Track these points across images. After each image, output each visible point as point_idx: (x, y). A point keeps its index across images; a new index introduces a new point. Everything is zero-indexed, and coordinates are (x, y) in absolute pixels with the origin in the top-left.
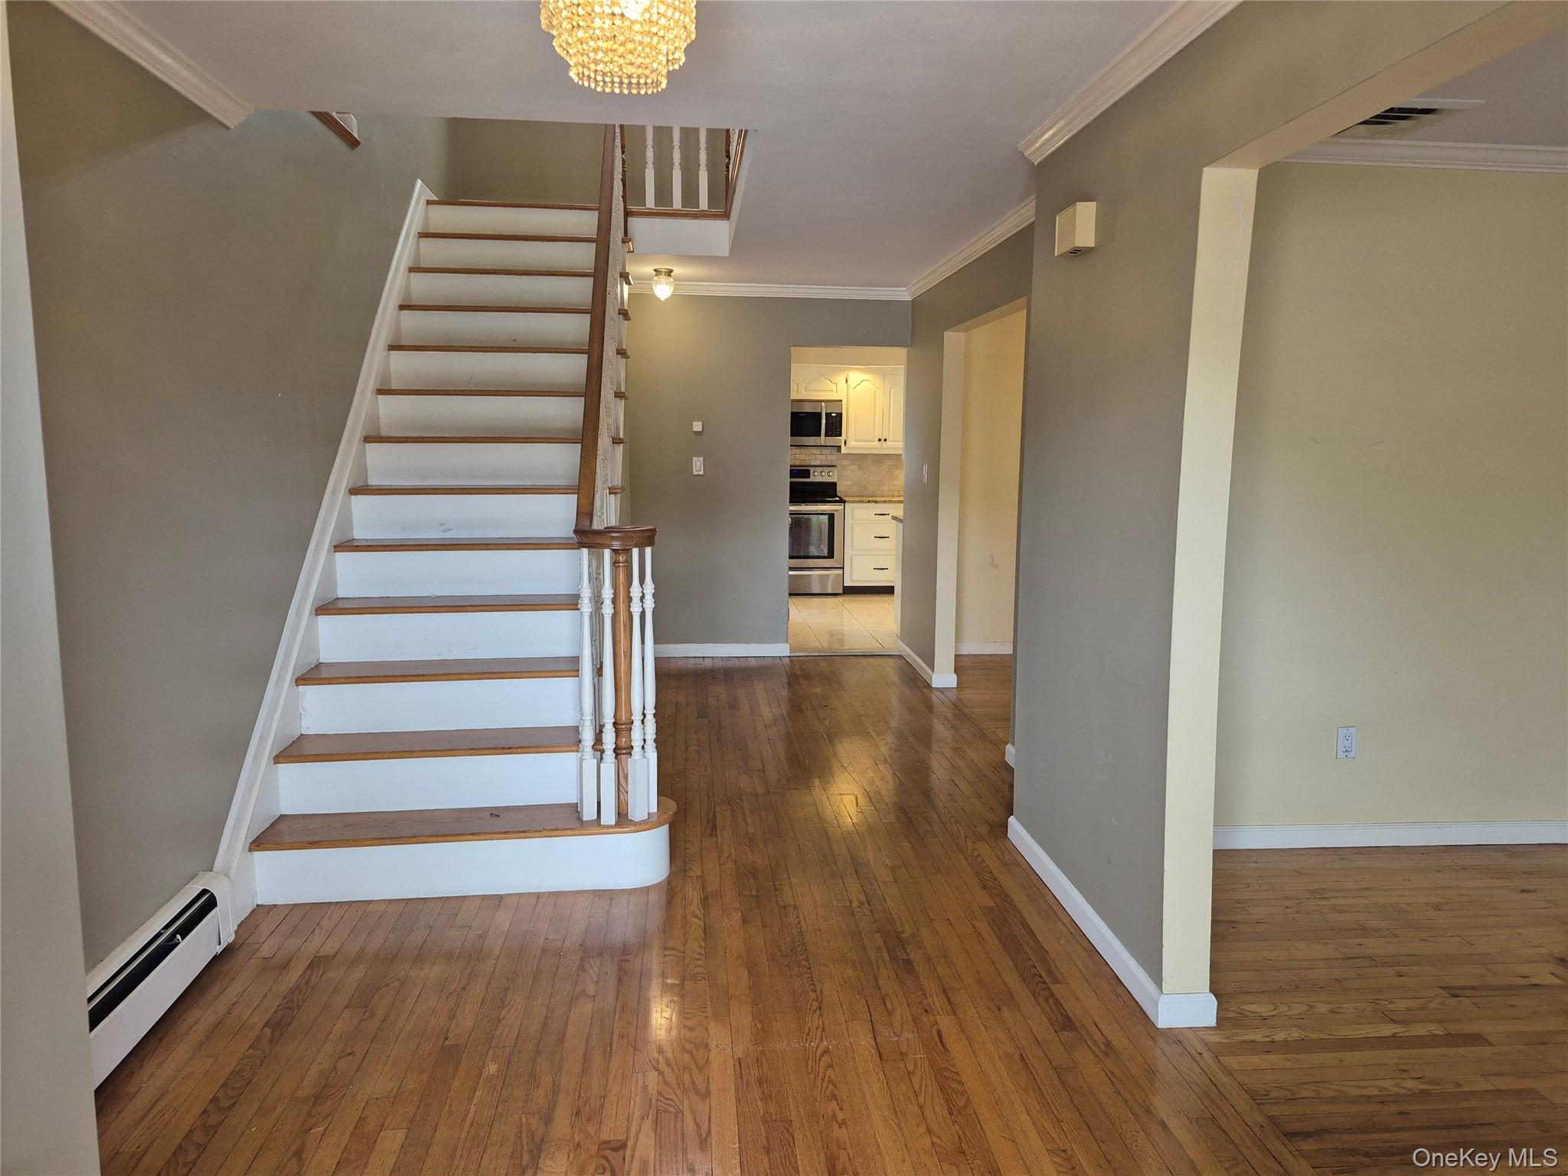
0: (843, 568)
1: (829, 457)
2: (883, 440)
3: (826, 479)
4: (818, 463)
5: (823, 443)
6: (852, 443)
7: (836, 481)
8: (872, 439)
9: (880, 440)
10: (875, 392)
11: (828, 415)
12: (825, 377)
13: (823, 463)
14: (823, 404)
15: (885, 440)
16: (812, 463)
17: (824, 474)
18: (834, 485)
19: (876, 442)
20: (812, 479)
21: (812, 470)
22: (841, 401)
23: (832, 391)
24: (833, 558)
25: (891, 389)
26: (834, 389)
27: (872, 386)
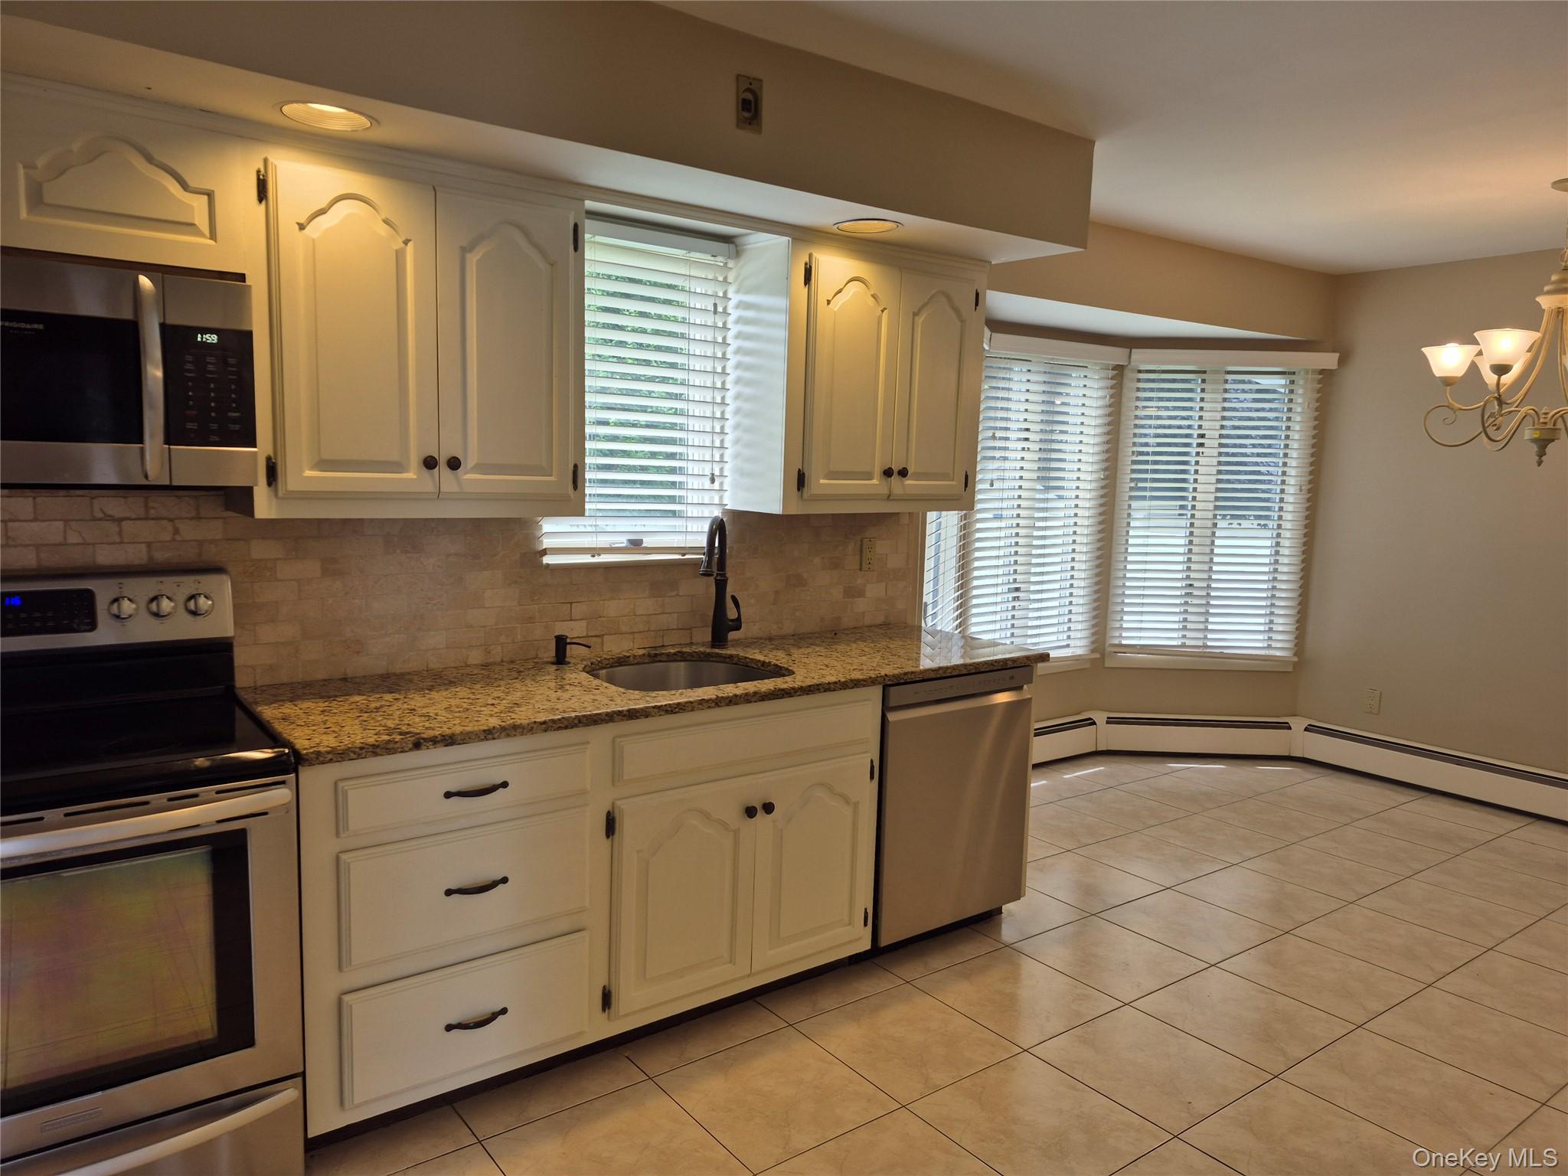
0: (303, 1074)
1: (190, 531)
2: (443, 462)
3: (181, 629)
4: (134, 554)
5: (155, 471)
6: (303, 474)
7: (230, 632)
8: (395, 456)
9: (430, 463)
10: (400, 256)
11: (176, 339)
12: (150, 159)
13: (161, 556)
14: (144, 281)
15: (454, 464)
16: (105, 557)
17: (166, 605)
18: (220, 650)
19: (413, 475)
20: (104, 635)
21: (103, 591)
22: (242, 277)
23: (189, 227)
24: (250, 1042)
25: (465, 251)
26: (201, 220)
27: (383, 230)
